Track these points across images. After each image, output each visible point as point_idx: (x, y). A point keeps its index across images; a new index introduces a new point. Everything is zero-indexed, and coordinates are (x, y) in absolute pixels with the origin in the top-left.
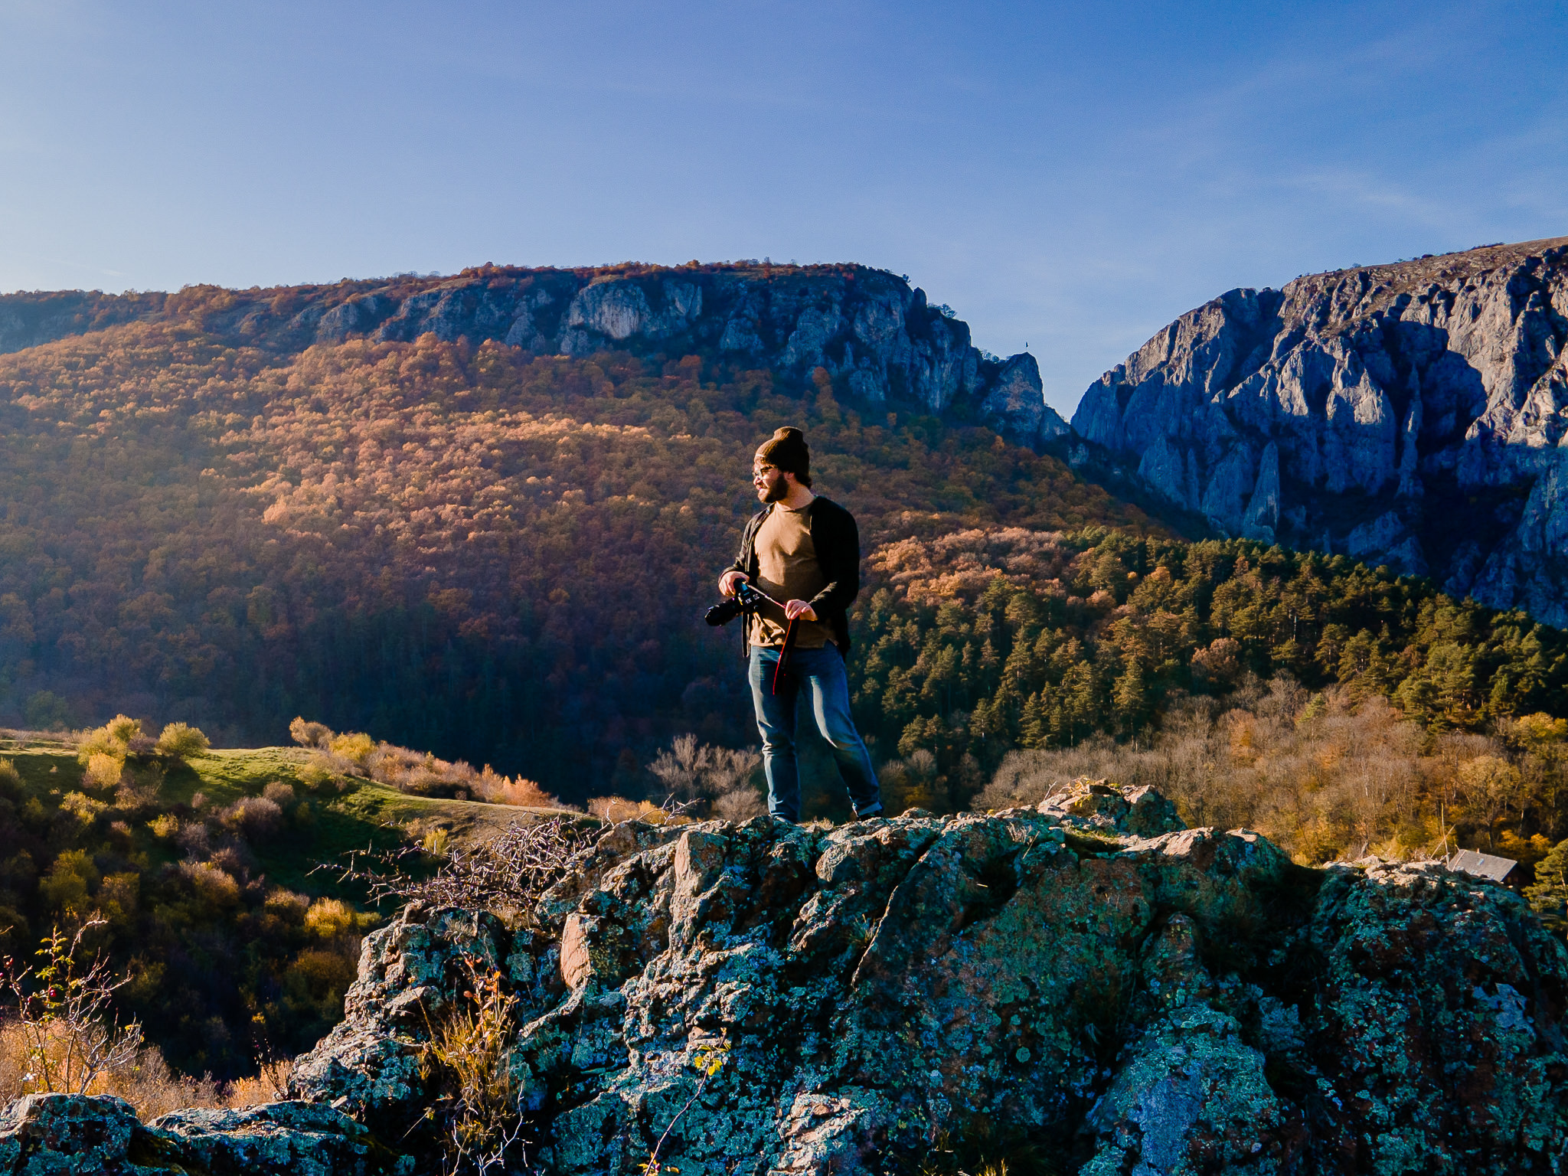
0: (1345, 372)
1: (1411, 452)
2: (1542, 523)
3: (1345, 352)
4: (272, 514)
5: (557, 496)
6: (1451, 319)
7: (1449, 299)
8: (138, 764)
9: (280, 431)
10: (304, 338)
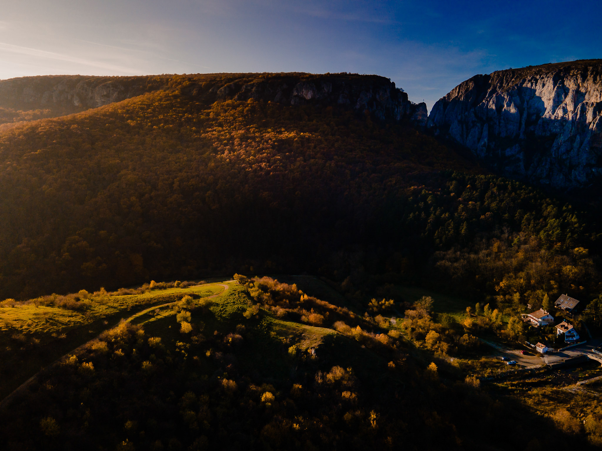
0: (507, 102)
1: (523, 126)
3: (507, 97)
5: (296, 159)
6: (537, 87)
7: (536, 81)
9: (210, 134)
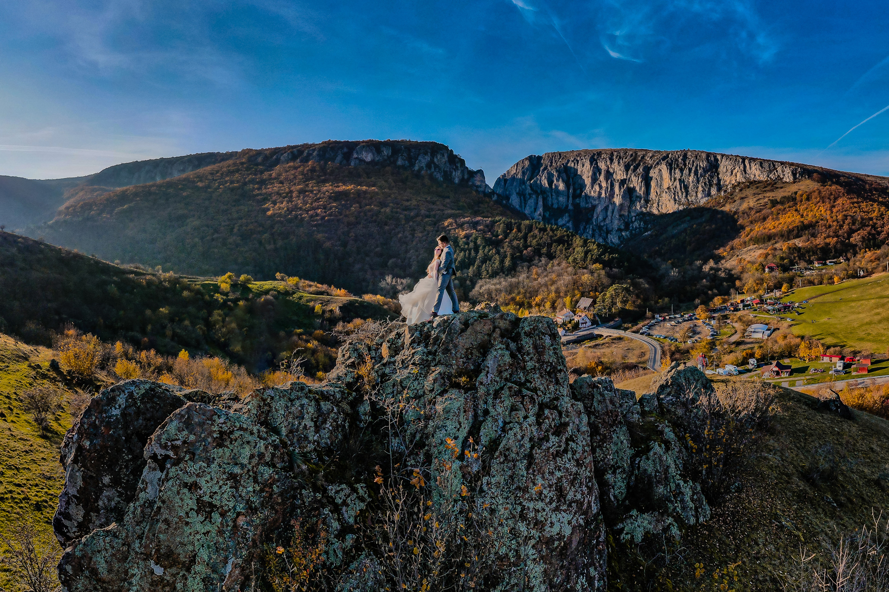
0: (557, 178)
1: (571, 199)
2: (597, 218)
3: (556, 173)
4: (269, 213)
5: (351, 206)
6: (578, 166)
7: (578, 161)
8: (234, 286)
9: (270, 190)
10: (277, 162)
